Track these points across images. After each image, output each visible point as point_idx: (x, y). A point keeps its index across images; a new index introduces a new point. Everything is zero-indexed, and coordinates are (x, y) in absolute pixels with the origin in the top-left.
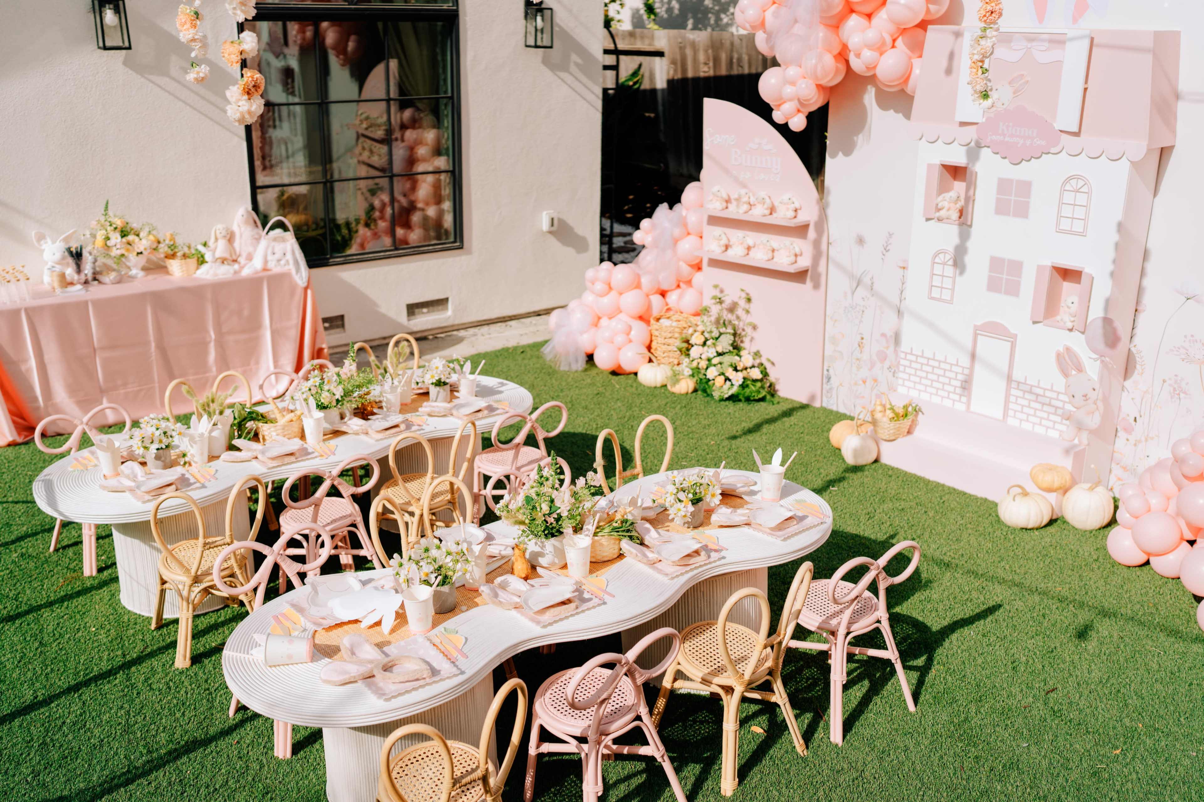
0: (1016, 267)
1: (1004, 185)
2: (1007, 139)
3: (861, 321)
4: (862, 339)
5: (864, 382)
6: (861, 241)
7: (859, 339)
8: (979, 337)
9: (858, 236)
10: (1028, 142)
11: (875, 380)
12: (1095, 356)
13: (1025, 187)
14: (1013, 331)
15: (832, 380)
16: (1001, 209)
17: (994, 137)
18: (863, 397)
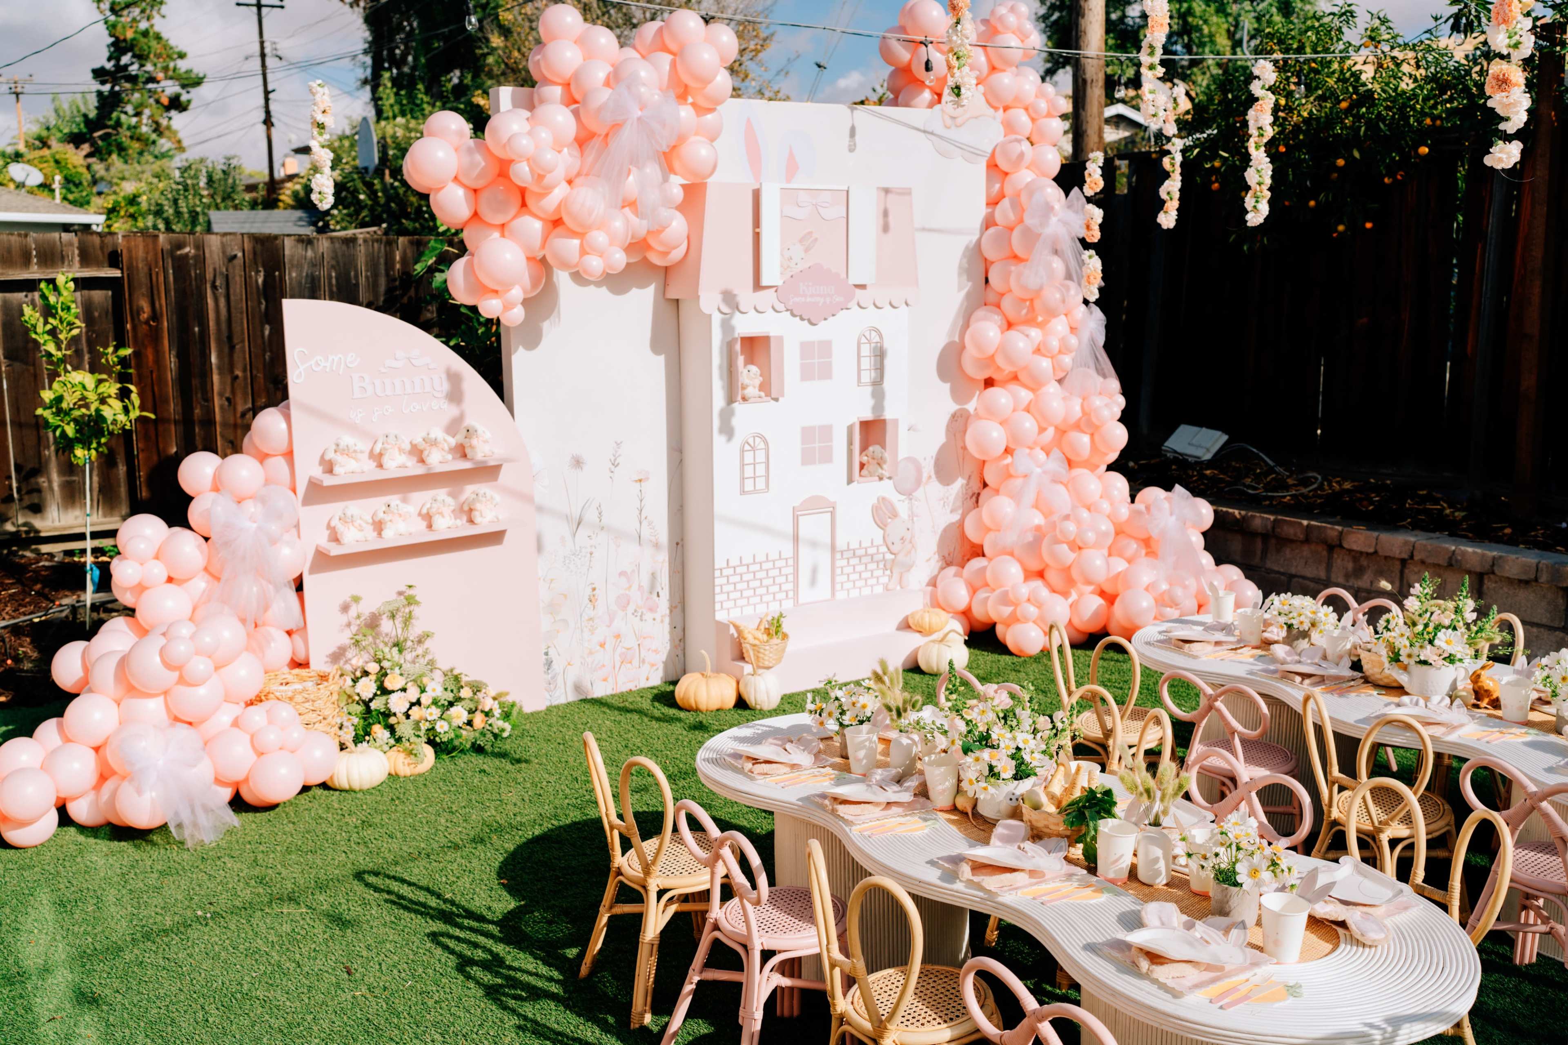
0: (826, 431)
1: (806, 348)
2: (809, 300)
3: (590, 567)
4: (594, 589)
5: (602, 645)
6: (578, 463)
7: (589, 591)
8: (800, 518)
9: (573, 457)
10: (828, 300)
11: (618, 636)
12: (903, 497)
13: (825, 347)
14: (832, 500)
15: (555, 665)
16: (807, 374)
17: (797, 299)
18: (604, 666)
